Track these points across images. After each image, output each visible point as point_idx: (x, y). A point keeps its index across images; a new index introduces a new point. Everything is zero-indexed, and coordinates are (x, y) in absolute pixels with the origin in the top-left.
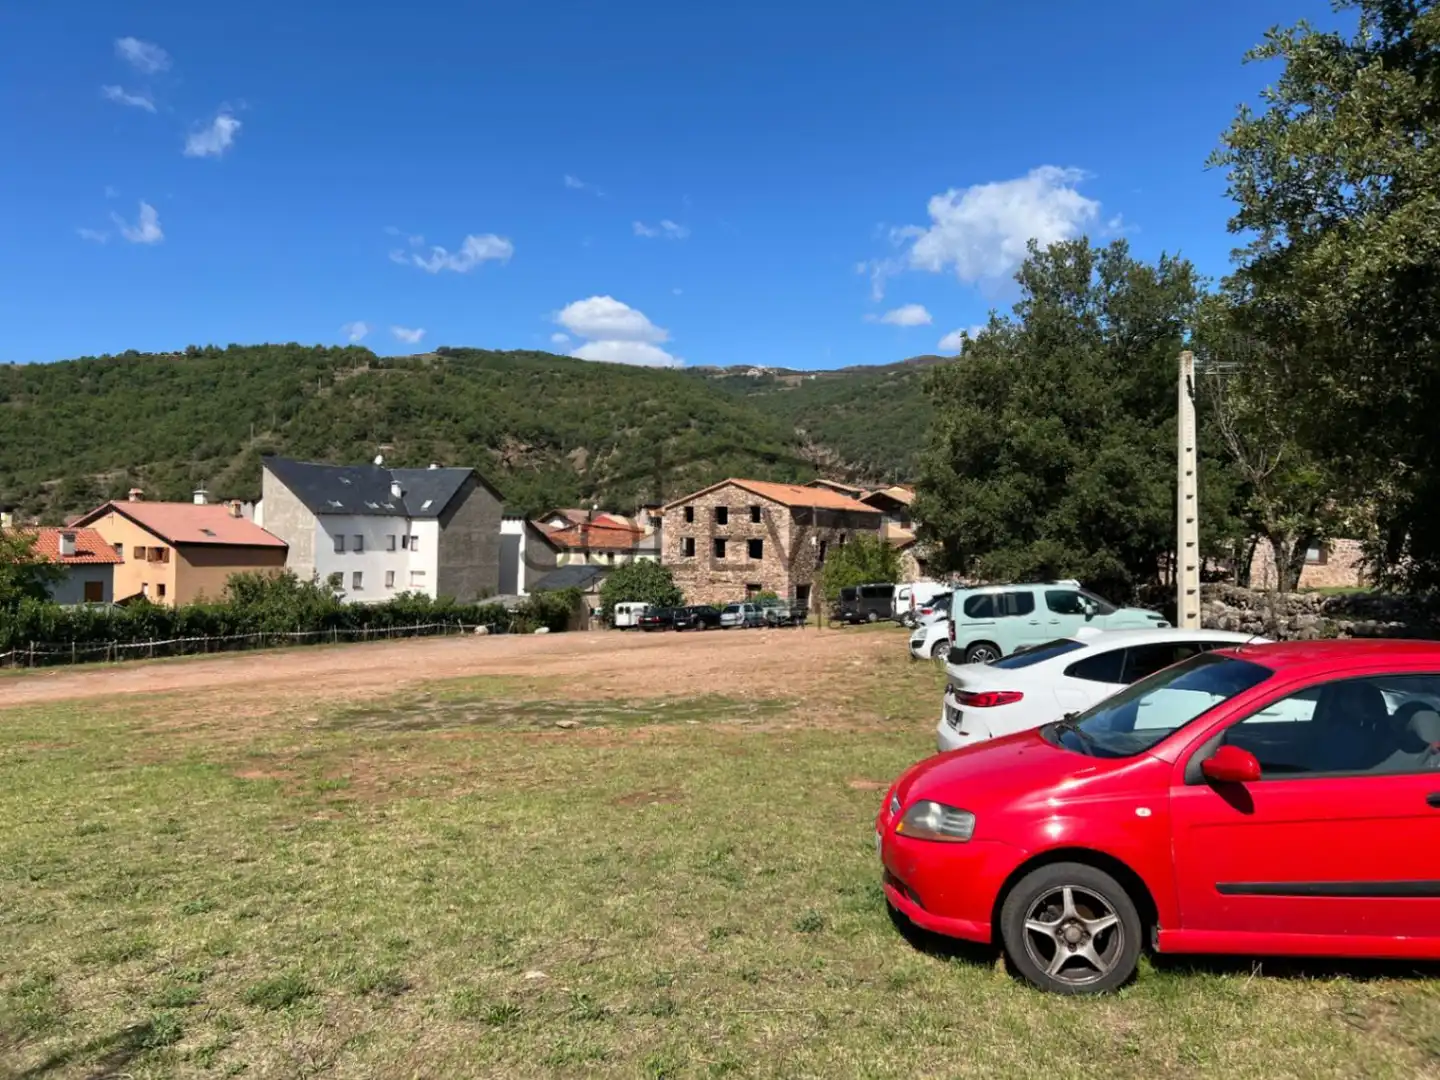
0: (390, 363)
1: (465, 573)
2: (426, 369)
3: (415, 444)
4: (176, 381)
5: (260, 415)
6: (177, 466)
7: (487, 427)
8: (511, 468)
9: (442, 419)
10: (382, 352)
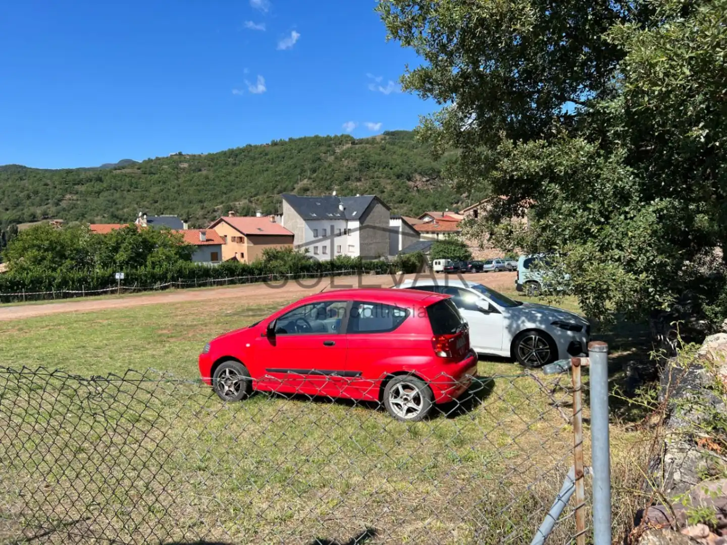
0: (361, 142)
1: (373, 246)
2: (377, 143)
3: (371, 181)
4: (267, 157)
5: (303, 171)
6: (268, 197)
7: (406, 171)
8: (418, 191)
9: (384, 168)
10: (357, 137)
